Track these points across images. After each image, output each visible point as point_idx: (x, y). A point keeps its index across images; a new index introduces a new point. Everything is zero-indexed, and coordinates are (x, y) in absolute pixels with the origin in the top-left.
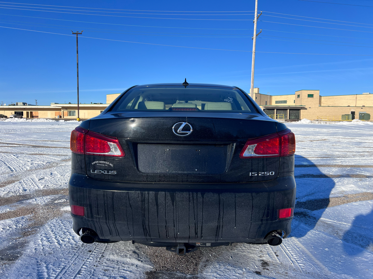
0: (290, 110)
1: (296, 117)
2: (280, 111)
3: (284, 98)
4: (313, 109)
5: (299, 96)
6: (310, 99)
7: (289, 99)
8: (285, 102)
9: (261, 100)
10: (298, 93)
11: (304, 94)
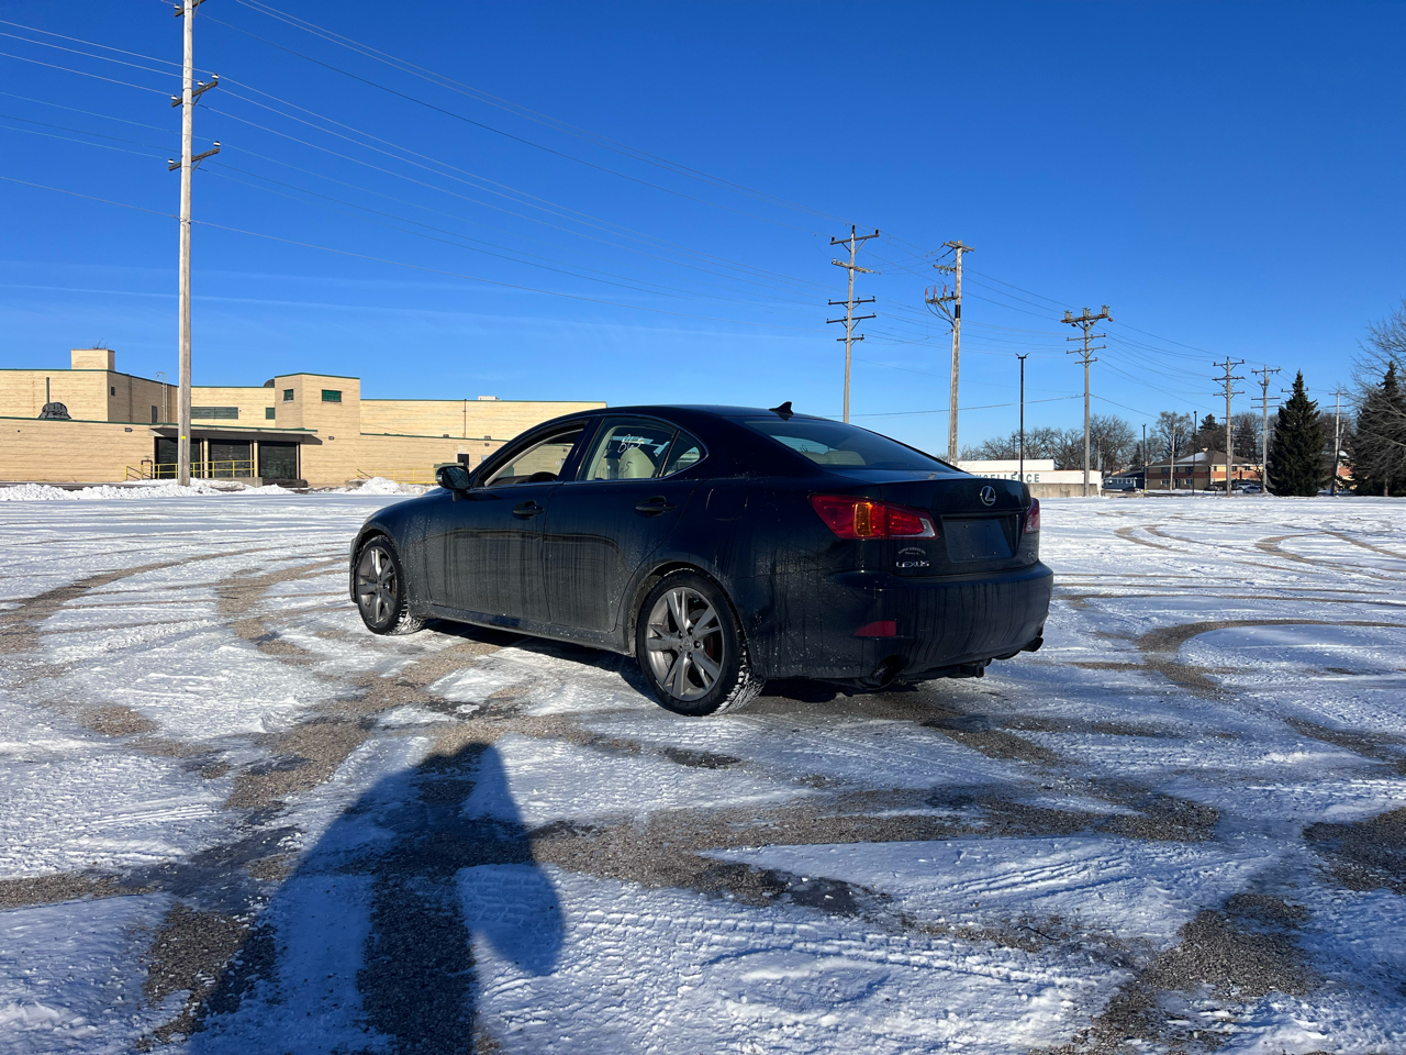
0: (261, 443)
1: (285, 470)
2: (223, 448)
3: (226, 396)
4: (342, 442)
5: (289, 394)
6: (330, 406)
7: (246, 401)
8: (232, 413)
9: (131, 400)
10: (283, 384)
11: (309, 389)
